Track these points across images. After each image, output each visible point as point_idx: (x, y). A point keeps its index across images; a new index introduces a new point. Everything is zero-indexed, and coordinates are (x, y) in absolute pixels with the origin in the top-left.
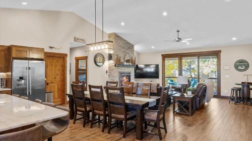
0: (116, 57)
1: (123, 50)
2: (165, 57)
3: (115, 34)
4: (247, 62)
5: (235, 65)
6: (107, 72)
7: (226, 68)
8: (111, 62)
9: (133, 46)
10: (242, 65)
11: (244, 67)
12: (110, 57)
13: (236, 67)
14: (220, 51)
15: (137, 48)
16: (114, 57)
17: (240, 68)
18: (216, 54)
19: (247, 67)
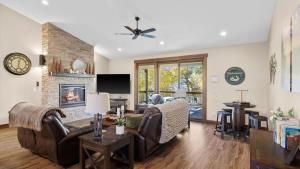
0: (51, 61)
1: (69, 51)
2: (138, 64)
3: (50, 24)
4: (242, 71)
5: (226, 74)
6: (38, 84)
7: (214, 79)
8: (45, 68)
9: (91, 47)
10: (235, 75)
11: (238, 79)
12: (43, 60)
13: (228, 78)
14: (206, 55)
15: (98, 50)
16: (49, 61)
17: (232, 79)
18: (201, 59)
19: (242, 77)
